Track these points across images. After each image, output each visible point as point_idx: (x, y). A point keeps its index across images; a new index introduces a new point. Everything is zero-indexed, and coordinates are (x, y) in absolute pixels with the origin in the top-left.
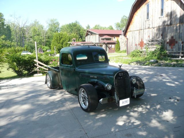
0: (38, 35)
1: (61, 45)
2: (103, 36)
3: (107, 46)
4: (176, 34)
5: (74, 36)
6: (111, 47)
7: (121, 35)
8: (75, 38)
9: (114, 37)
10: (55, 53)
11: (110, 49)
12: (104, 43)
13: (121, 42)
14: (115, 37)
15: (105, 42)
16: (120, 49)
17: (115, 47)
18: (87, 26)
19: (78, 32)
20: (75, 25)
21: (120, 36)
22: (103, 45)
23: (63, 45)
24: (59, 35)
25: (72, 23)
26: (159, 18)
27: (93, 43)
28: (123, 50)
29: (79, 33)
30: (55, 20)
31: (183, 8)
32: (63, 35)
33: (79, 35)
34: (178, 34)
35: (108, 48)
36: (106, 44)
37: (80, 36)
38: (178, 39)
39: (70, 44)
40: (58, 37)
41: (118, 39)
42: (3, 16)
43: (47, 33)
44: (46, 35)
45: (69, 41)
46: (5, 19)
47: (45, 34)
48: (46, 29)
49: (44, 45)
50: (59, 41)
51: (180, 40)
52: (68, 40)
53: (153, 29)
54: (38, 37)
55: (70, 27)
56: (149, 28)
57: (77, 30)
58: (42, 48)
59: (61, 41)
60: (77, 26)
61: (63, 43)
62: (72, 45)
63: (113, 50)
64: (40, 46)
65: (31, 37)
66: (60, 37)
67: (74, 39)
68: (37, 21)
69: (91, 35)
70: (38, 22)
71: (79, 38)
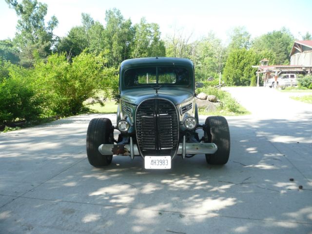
0: (211, 55)
1: (240, 72)
5: (268, 54)
8: (269, 58)
10: (220, 85)
18: (305, 35)
19: (283, 48)
20: (279, 35)
23: (243, 71)
24: (238, 53)
25: (274, 31)
27: (302, 68)
29: (286, 50)
30: (242, 29)
32: (246, 53)
33: (285, 54)
37: (286, 56)
39: (257, 71)
40: (236, 57)
42: (158, 28)
43: (224, 52)
44: (223, 56)
45: (256, 64)
46: (160, 33)
47: (223, 54)
48: (225, 45)
49: (218, 72)
50: (238, 63)
52: (255, 62)
54: (211, 58)
55: (269, 39)
57: (282, 44)
58: (215, 76)
59: (242, 64)
60: (282, 37)
61: (243, 68)
62: (259, 71)
64: (212, 73)
65: (200, 59)
66: (240, 57)
67: (265, 60)
68: (212, 33)
69: (303, 52)
70: (214, 35)
71: (285, 59)
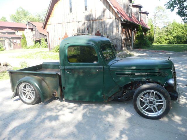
2: (3, 29)
3: (10, 41)
4: (102, 29)
6: (16, 42)
7: (26, 28)
9: (17, 31)
11: (15, 45)
12: (7, 38)
13: (27, 36)
14: (19, 31)
15: (7, 36)
16: (27, 45)
17: (20, 42)
21: (25, 30)
22: (5, 41)
26: (84, 12)
28: (30, 45)
31: (106, 5)
34: (103, 29)
35: (12, 44)
36: (9, 39)
38: (103, 33)
41: (23, 34)
51: (105, 34)
53: (78, 23)
56: (73, 22)
63: (19, 45)
